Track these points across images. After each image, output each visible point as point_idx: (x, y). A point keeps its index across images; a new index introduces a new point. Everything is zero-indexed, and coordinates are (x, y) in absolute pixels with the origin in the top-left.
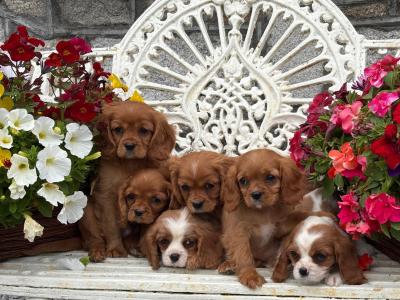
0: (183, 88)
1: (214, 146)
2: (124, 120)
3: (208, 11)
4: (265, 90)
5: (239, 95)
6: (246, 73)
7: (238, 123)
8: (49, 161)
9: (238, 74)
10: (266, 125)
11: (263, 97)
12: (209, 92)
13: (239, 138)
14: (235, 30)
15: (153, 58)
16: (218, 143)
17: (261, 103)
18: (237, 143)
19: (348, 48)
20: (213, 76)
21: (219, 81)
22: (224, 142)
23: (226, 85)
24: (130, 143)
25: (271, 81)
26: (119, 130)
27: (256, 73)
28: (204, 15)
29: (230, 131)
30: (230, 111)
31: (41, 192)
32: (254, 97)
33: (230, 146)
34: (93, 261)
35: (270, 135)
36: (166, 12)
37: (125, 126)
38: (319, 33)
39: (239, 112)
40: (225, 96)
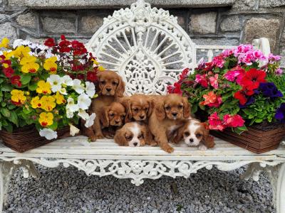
0: (118, 64)
1: (133, 89)
2: (106, 78)
3: (128, 30)
4: (155, 66)
5: (144, 67)
6: (146, 58)
7: (143, 80)
8: (82, 100)
9: (143, 59)
10: (155, 80)
11: (154, 69)
12: (130, 66)
13: (144, 86)
14: (140, 39)
15: (104, 50)
16: (135, 88)
17: (153, 71)
18: (143, 88)
19: (189, 48)
20: (132, 59)
21: (134, 61)
22: (137, 88)
23: (138, 63)
24: (109, 88)
25: (157, 61)
26: (104, 83)
27: (151, 58)
28: (126, 32)
29: (140, 83)
30: (140, 74)
31: (79, 114)
32: (150, 68)
33: (140, 89)
34: (92, 141)
35: (157, 85)
36: (108, 30)
37: (106, 80)
38: (176, 41)
39: (144, 75)
40: (137, 68)
